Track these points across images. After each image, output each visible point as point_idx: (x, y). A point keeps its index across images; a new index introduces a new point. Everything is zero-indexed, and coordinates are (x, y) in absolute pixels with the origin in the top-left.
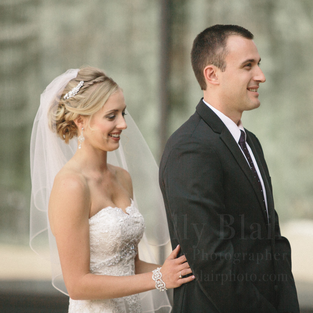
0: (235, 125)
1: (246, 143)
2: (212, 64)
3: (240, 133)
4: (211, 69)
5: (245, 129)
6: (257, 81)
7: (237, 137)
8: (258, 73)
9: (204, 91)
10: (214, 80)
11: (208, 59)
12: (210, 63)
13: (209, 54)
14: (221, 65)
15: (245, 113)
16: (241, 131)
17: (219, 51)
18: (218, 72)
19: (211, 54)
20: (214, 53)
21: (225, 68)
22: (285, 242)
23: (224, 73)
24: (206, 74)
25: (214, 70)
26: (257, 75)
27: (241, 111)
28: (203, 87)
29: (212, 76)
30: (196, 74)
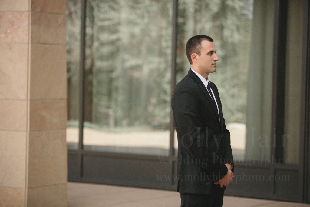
0: (205, 80)
1: (210, 88)
2: (195, 53)
3: (207, 83)
4: (194, 55)
5: (210, 81)
6: (215, 60)
7: (206, 85)
8: (215, 56)
9: (191, 65)
10: (195, 60)
11: (193, 50)
12: (194, 52)
13: (193, 48)
14: (199, 53)
15: (209, 74)
16: (208, 82)
17: (198, 47)
18: (197, 57)
19: (195, 48)
20: (196, 48)
21: (200, 54)
22: (228, 132)
23: (200, 57)
24: (192, 58)
25: (196, 55)
26: (215, 58)
27: (208, 73)
28: (191, 63)
29: (195, 58)
30: (188, 57)
